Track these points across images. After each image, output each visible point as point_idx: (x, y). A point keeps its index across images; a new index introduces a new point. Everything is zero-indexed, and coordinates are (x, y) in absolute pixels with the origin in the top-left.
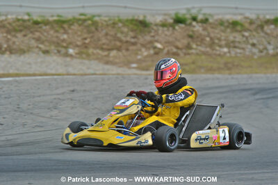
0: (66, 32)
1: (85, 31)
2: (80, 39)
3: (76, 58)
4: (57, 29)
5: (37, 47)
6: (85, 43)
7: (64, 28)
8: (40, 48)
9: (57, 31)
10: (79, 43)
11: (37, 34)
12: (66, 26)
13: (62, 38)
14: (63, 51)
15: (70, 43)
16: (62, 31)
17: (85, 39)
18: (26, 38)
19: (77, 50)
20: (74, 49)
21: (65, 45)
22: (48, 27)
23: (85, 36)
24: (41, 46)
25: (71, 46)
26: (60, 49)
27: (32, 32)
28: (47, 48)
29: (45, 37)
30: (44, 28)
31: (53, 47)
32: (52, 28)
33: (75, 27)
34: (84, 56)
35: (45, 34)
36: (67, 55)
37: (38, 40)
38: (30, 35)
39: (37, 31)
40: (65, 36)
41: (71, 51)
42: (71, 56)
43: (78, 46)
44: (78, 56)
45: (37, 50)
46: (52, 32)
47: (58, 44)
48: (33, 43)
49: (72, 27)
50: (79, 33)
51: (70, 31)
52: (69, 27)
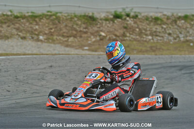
0: (37, 24)
1: (51, 23)
2: (47, 29)
3: (45, 42)
4: (31, 22)
5: (17, 34)
6: (51, 32)
7: (36, 21)
8: (19, 35)
9: (31, 23)
10: (47, 32)
11: (17, 25)
12: (37, 19)
13: (35, 28)
14: (36, 37)
15: (41, 32)
16: (35, 23)
17: (51, 29)
19: (45, 37)
20: (43, 36)
21: (37, 33)
22: (24, 20)
23: (51, 27)
24: (19, 33)
25: (41, 34)
26: (33, 36)
27: (13, 24)
28: (24, 35)
30: (22, 21)
31: (28, 35)
32: (28, 21)
33: (44, 20)
34: (50, 41)
35: (23, 25)
36: (38, 40)
37: (18, 29)
38: (12, 26)
39: (17, 23)
40: (37, 27)
41: (41, 37)
42: (41, 41)
43: (46, 34)
44: (46, 41)
45: (17, 37)
46: (27, 24)
47: (32, 33)
48: (14, 31)
49: (42, 20)
50: (47, 25)
51: (40, 23)
52: (40, 21)
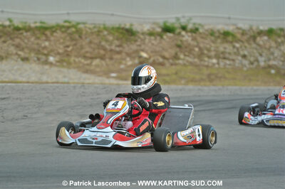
0: (47, 39)
1: (68, 38)
2: (61, 46)
3: (55, 65)
4: (38, 35)
5: (16, 54)
6: (66, 51)
7: (46, 35)
8: (19, 55)
9: (38, 38)
10: (61, 51)
11: (17, 41)
12: (48, 33)
13: (43, 45)
14: (43, 58)
15: (52, 51)
16: (44, 38)
17: (68, 46)
19: (58, 58)
20: (54, 57)
21: (45, 52)
22: (29, 34)
23: (68, 43)
24: (20, 53)
25: (52, 54)
26: (40, 56)
27: (12, 39)
28: (27, 56)
29: (25, 43)
30: (25, 34)
31: (33, 55)
32: (34, 34)
33: (58, 34)
34: (65, 64)
35: (26, 41)
36: (46, 62)
37: (17, 46)
38: (10, 42)
39: (17, 38)
40: (47, 44)
41: (51, 59)
42: (51, 64)
43: (59, 54)
44: (58, 64)
45: (15, 57)
46: (33, 39)
47: (38, 52)
48: (12, 50)
49: (55, 34)
50: (62, 41)
51: (52, 38)
52: (52, 35)
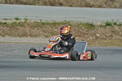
18: (38, 30)
